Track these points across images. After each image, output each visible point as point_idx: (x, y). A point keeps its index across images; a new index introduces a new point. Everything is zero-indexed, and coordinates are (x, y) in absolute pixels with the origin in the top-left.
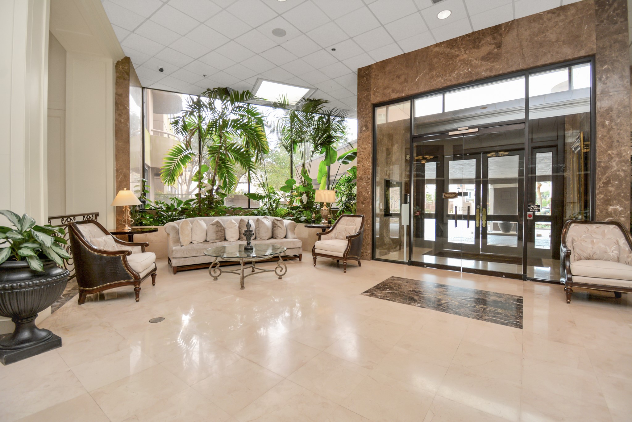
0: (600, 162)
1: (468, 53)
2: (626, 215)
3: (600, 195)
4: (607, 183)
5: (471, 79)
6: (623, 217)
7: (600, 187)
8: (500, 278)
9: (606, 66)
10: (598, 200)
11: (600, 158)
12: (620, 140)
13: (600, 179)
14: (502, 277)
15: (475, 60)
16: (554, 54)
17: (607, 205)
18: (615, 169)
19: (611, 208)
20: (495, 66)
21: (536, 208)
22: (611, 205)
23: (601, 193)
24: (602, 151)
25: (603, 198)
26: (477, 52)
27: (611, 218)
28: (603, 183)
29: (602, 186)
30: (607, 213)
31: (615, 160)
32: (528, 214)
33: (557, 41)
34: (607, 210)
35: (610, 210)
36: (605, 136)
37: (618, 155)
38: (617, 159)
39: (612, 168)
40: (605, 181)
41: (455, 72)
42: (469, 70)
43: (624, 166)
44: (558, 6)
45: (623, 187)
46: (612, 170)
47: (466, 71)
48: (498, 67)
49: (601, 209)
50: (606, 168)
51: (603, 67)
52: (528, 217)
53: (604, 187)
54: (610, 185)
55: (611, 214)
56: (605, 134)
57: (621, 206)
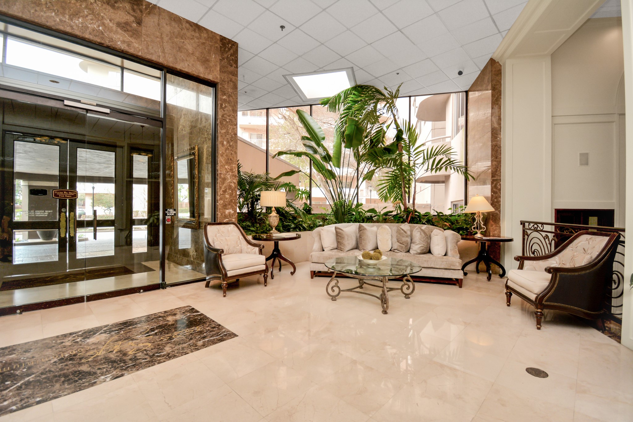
0: (221, 174)
1: (100, 5)
2: (235, 217)
3: (221, 201)
4: (225, 192)
5: (103, 42)
6: (234, 218)
7: (221, 194)
8: (138, 294)
9: (225, 97)
10: (220, 205)
11: (221, 171)
12: (232, 159)
13: (221, 188)
14: (139, 292)
15: (108, 20)
16: (190, 65)
17: (225, 209)
18: (229, 181)
19: (227, 212)
20: (133, 43)
21: (173, 212)
22: (227, 209)
23: (221, 199)
24: (222, 165)
25: (223, 203)
26: (112, 12)
27: (227, 220)
28: (223, 191)
29: (222, 193)
30: (225, 215)
31: (229, 174)
32: (166, 219)
33: (192, 54)
34: (225, 213)
35: (226, 213)
36: (224, 153)
37: (231, 170)
38: (231, 173)
39: (228, 180)
40: (224, 190)
41: (79, 18)
42: (101, 28)
43: (234, 179)
44: (195, 22)
45: (234, 195)
46: (228, 182)
47: (95, 26)
48: (137, 46)
49: (221, 213)
50: (224, 179)
51: (223, 96)
52: (166, 222)
53: (223, 194)
54: (226, 193)
55: (227, 216)
56: (224, 151)
57: (233, 210)
